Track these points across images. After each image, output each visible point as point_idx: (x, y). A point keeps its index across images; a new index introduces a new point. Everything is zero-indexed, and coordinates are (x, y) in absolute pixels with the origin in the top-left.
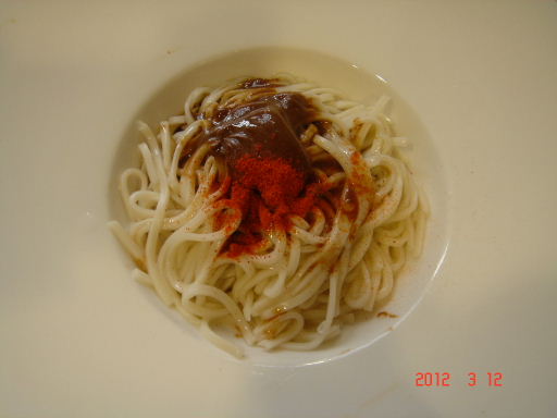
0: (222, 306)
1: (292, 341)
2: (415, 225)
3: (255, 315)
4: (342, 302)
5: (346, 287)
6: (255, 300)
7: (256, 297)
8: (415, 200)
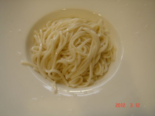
0: (60, 77)
1: (80, 85)
2: (113, 53)
3: (69, 78)
4: (94, 74)
5: (95, 69)
6: (68, 74)
7: (69, 73)
8: (112, 45)
